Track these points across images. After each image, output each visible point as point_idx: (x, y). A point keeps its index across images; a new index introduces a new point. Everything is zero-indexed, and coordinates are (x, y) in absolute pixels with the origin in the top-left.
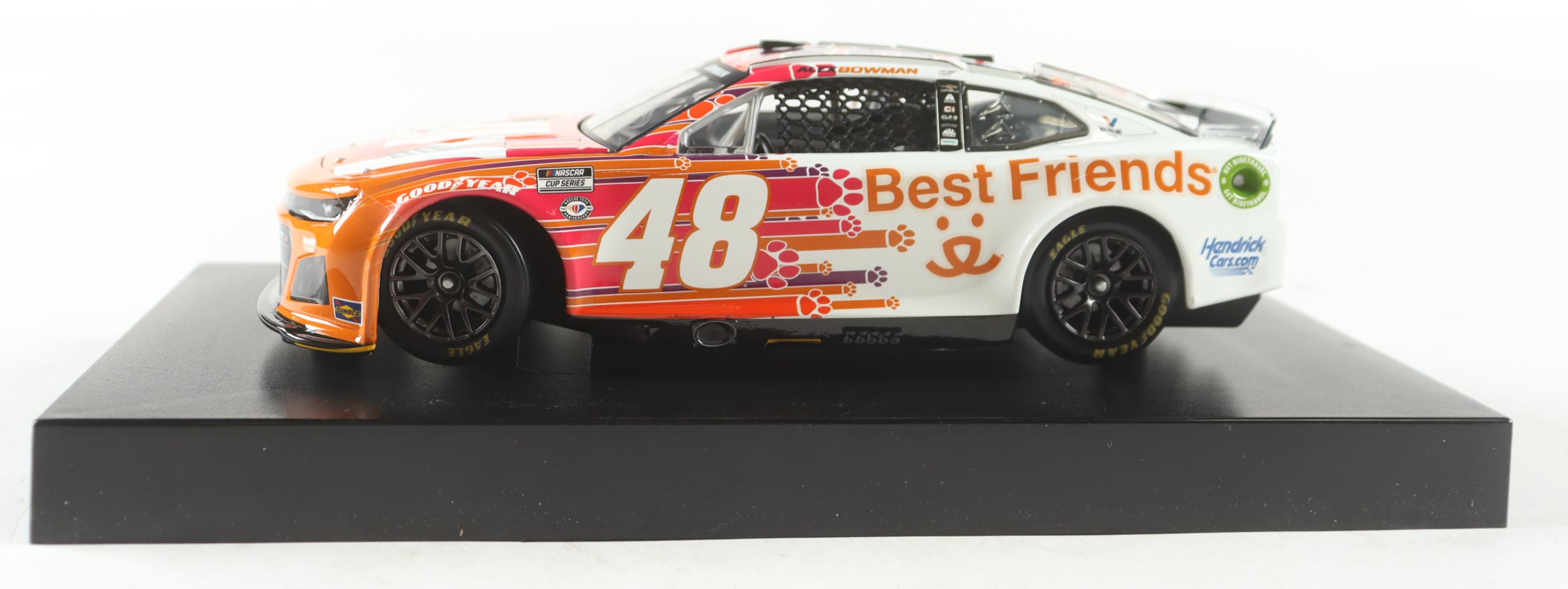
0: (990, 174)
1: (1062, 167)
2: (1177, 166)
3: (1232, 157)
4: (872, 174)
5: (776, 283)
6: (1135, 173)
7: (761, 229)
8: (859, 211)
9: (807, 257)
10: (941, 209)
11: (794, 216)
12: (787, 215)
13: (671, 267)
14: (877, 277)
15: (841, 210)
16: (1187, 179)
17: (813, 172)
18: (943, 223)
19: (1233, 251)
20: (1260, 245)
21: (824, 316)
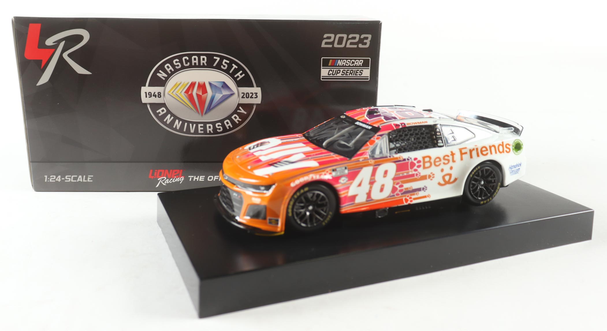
0: (454, 154)
1: (474, 149)
2: (503, 145)
3: (514, 140)
4: (424, 158)
5: (398, 194)
6: (493, 149)
7: (394, 179)
8: (420, 170)
9: (406, 186)
10: (442, 166)
11: (403, 174)
12: (401, 174)
13: (369, 194)
14: (424, 189)
15: (416, 170)
16: (505, 149)
17: (408, 159)
18: (442, 170)
19: (515, 168)
20: (520, 165)
21: (412, 203)
